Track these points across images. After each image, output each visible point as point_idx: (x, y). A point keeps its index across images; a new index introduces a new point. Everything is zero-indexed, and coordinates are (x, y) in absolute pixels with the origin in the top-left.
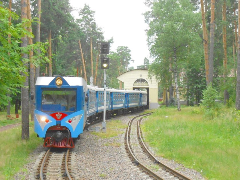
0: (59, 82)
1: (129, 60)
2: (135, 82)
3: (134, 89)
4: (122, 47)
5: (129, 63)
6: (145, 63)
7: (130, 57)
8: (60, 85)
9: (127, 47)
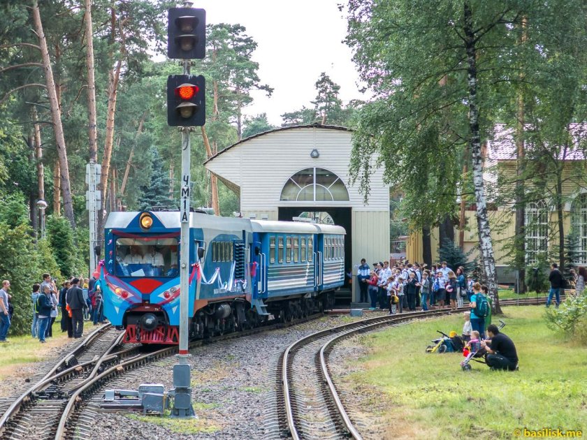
0: (147, 222)
1: (247, 85)
2: (289, 183)
3: (286, 214)
4: (221, 26)
5: (248, 100)
6: (319, 100)
7: (255, 71)
8: (149, 228)
9: (237, 28)
